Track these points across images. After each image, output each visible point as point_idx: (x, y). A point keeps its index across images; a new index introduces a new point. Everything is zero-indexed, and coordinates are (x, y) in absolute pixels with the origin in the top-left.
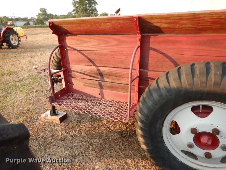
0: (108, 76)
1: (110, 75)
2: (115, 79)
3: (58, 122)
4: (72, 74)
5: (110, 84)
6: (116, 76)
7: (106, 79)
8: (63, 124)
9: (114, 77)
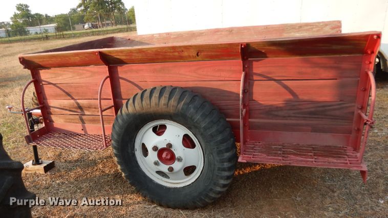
0: (88, 109)
1: (89, 107)
2: (95, 111)
3: (42, 172)
4: (51, 111)
5: (91, 117)
6: (95, 108)
7: (87, 113)
8: (49, 173)
9: (94, 109)
